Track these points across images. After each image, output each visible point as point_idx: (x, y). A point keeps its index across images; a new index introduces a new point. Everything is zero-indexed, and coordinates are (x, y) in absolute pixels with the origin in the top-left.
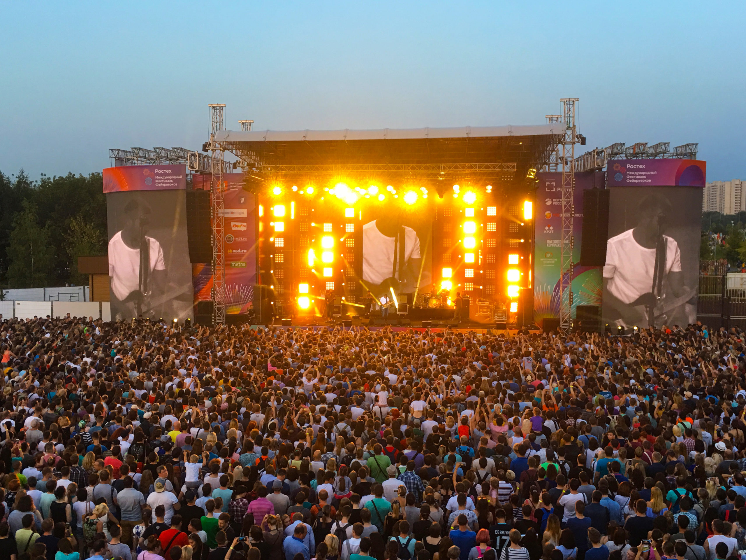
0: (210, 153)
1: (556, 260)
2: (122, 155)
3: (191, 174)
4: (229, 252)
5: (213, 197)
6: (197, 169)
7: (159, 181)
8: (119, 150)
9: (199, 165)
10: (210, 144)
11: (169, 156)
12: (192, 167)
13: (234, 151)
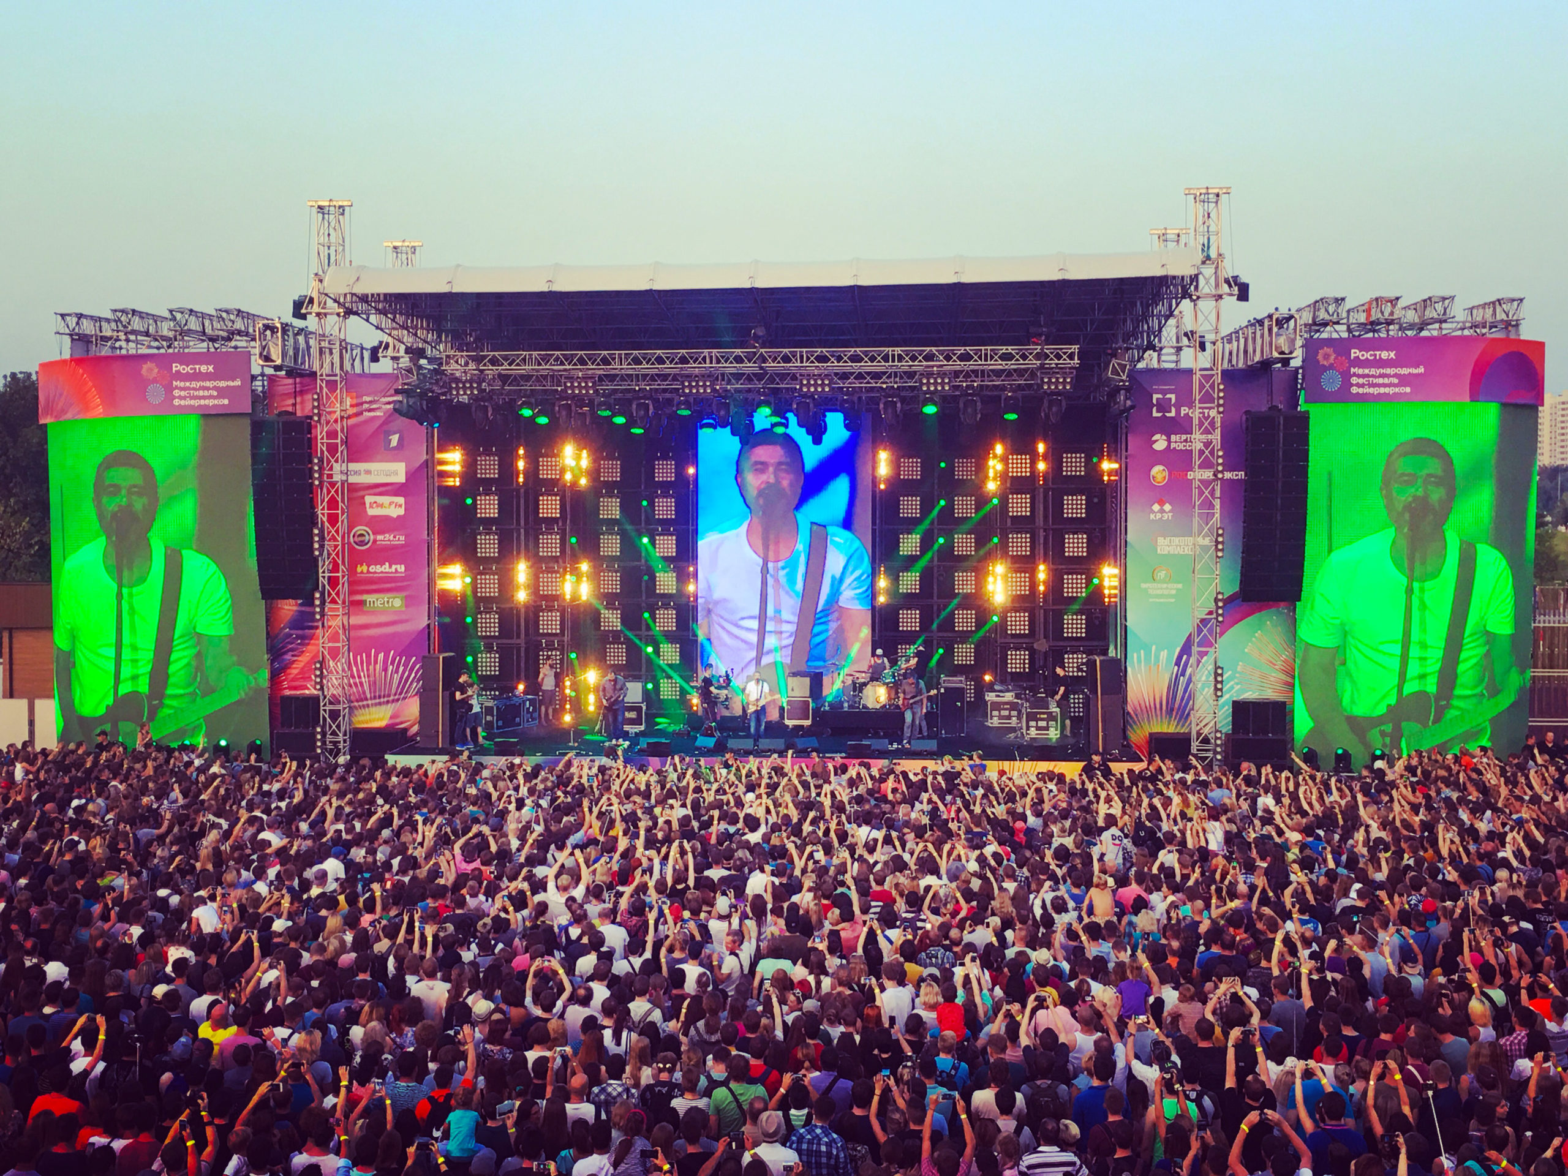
0: (311, 323)
1: (1180, 586)
2: (88, 327)
3: (263, 375)
4: (359, 569)
5: (320, 433)
6: (279, 362)
7: (183, 393)
8: (80, 316)
9: (284, 354)
10: (311, 301)
11: (208, 331)
12: (267, 359)
13: (373, 318)
